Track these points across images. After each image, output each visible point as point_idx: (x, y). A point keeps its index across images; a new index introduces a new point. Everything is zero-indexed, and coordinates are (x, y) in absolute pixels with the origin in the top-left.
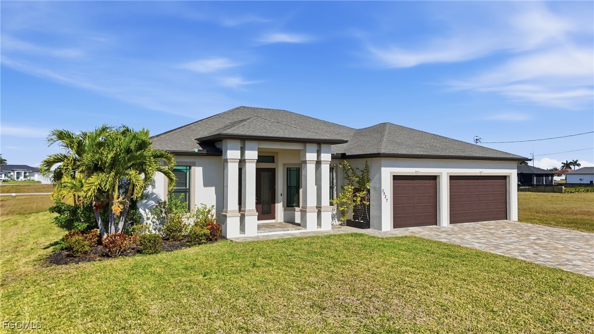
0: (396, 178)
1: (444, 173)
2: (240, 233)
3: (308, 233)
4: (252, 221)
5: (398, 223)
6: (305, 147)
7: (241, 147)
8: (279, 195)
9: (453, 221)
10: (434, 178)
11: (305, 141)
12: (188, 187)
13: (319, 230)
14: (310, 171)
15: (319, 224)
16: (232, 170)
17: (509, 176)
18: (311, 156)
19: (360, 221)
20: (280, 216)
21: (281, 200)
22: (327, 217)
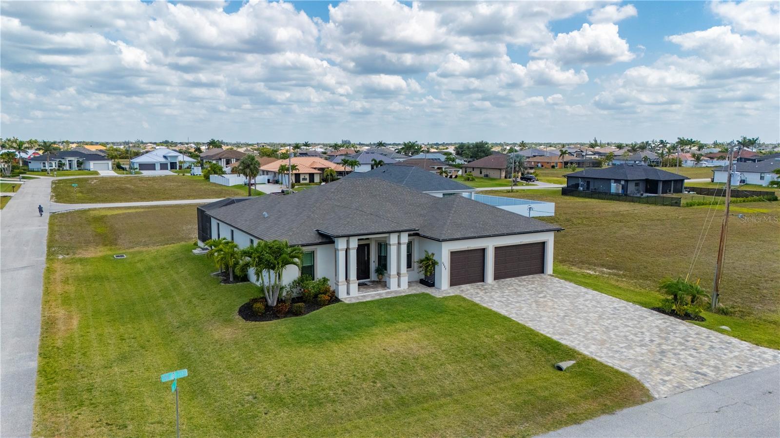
0: (453, 253)
1: (490, 245)
2: (347, 295)
3: (391, 292)
4: (354, 286)
5: (454, 283)
6: (390, 235)
7: (347, 240)
8: (373, 262)
9: (497, 277)
10: (483, 251)
11: (389, 233)
12: (312, 264)
13: (399, 289)
14: (393, 251)
15: (399, 286)
16: (342, 255)
17: (546, 242)
18: (393, 239)
19: (429, 281)
20: (373, 276)
21: (373, 265)
22: (405, 280)
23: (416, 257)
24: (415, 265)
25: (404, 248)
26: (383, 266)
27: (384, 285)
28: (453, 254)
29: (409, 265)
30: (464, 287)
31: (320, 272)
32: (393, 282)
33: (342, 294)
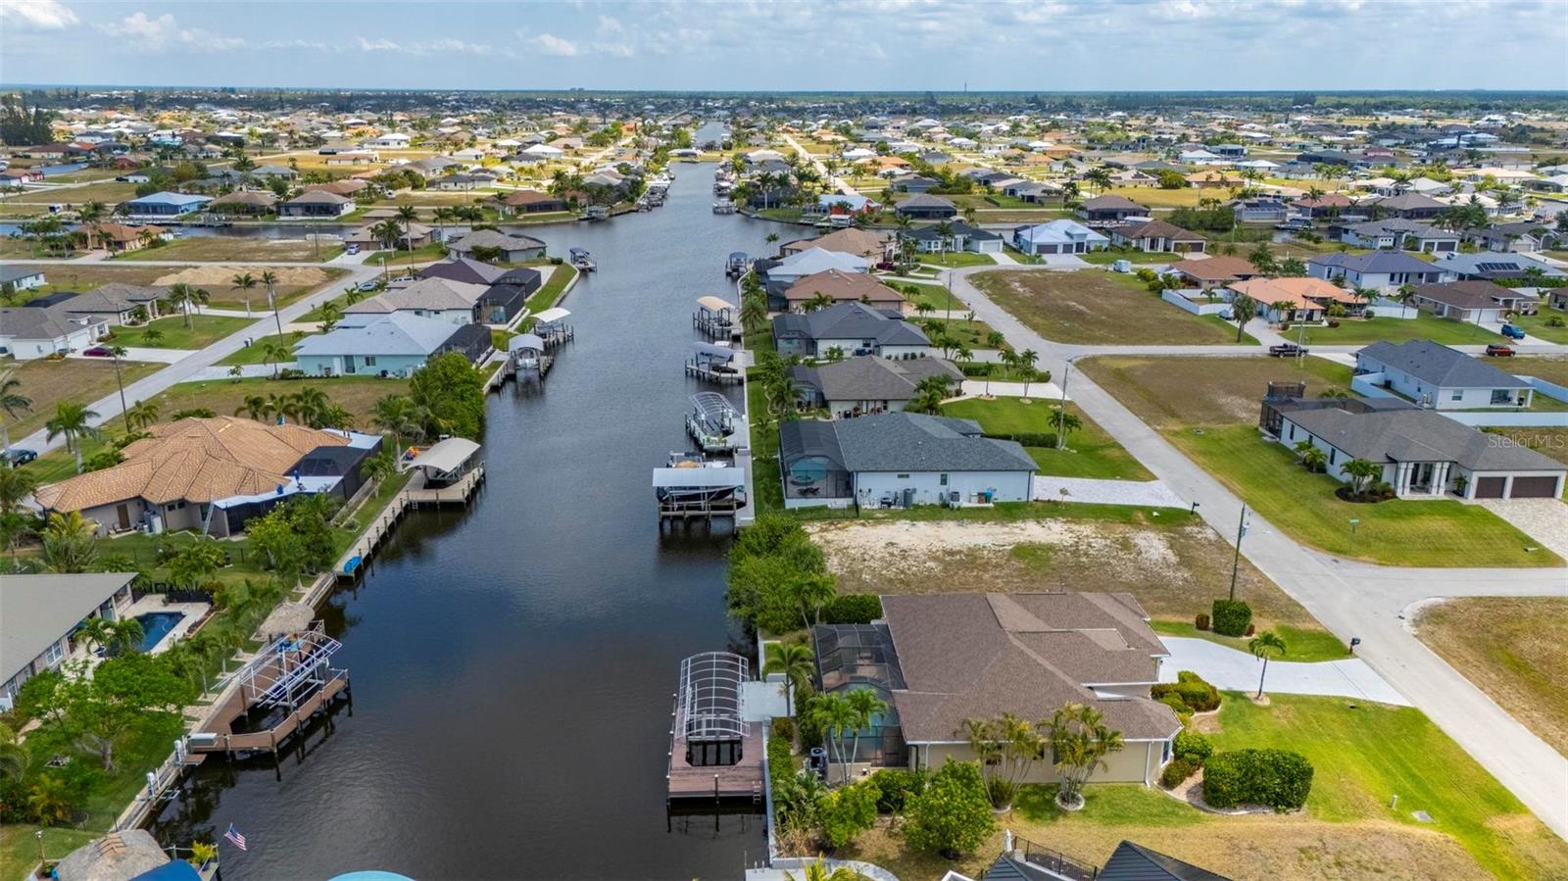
2: (1404, 495)
3: (1432, 497)
4: (1407, 490)
5: (1477, 496)
7: (1408, 463)
8: (1420, 475)
9: (1514, 495)
10: (1504, 478)
11: (1436, 461)
12: (1382, 474)
13: (1438, 495)
14: (1437, 471)
15: (1438, 493)
16: (1402, 472)
17: (1559, 477)
18: (1439, 465)
19: (1460, 492)
20: (1419, 484)
21: (1420, 477)
22: (1442, 491)
23: (1452, 476)
24: (1451, 481)
25: (1445, 471)
26: (1427, 479)
27: (1428, 491)
28: (1480, 479)
29: (1447, 480)
30: (1485, 500)
31: (1385, 479)
32: (1434, 491)
33: (1399, 493)
